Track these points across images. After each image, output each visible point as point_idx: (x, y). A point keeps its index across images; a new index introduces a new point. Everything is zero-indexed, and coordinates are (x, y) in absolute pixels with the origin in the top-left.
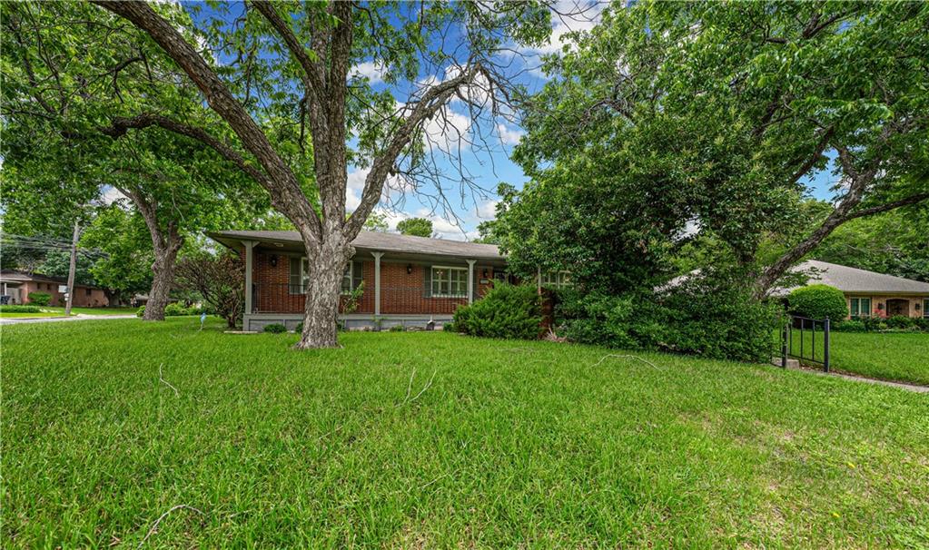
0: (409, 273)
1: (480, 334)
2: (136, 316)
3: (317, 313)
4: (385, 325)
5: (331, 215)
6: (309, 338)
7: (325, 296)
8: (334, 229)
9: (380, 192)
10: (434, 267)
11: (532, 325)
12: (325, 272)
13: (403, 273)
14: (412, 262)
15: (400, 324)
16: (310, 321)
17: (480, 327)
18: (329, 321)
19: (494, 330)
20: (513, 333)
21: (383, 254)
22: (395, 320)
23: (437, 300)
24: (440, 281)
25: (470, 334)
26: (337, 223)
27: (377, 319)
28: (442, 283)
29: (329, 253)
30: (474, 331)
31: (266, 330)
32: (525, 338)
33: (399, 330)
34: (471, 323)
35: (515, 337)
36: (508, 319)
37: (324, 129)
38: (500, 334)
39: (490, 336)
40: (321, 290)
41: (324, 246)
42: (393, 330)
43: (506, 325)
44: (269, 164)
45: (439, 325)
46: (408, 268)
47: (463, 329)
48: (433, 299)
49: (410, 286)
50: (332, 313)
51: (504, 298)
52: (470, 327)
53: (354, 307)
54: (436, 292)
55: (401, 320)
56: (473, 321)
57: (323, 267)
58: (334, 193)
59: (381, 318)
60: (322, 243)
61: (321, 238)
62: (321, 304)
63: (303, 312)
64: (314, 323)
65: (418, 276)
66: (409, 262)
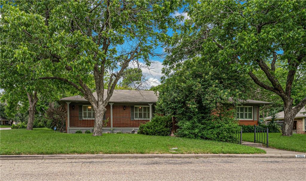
0: (124, 109)
1: (147, 134)
2: (11, 129)
3: (97, 127)
4: (115, 131)
5: (100, 101)
6: (96, 133)
7: (99, 122)
8: (101, 104)
9: (113, 93)
10: (135, 106)
11: (165, 131)
12: (99, 116)
13: (122, 109)
14: (126, 105)
15: (120, 131)
16: (95, 129)
17: (147, 132)
18: (100, 129)
19: (152, 133)
20: (159, 134)
21: (113, 103)
22: (118, 130)
23: (137, 121)
24: (138, 112)
25: (144, 134)
26: (102, 103)
27: (112, 129)
28: (139, 113)
29: (100, 111)
30: (145, 133)
31: (76, 133)
32: (163, 135)
33: (120, 133)
34: (144, 130)
35: (159, 135)
36: (157, 128)
37: (98, 78)
38: (153, 134)
39: (150, 135)
40: (98, 121)
41: (99, 109)
42: (118, 133)
43: (156, 131)
44: (86, 89)
45: (136, 132)
46: (124, 107)
47: (141, 133)
48: (135, 120)
49: (125, 115)
50: (101, 127)
51: (157, 121)
52: (144, 132)
53: (106, 125)
54: (136, 117)
55: (121, 130)
56: (145, 130)
57: (99, 115)
58: (101, 95)
59: (113, 129)
60: (98, 108)
61: (98, 107)
62: (98, 125)
63: (94, 127)
64: (97, 129)
65: (129, 110)
66: (124, 105)
